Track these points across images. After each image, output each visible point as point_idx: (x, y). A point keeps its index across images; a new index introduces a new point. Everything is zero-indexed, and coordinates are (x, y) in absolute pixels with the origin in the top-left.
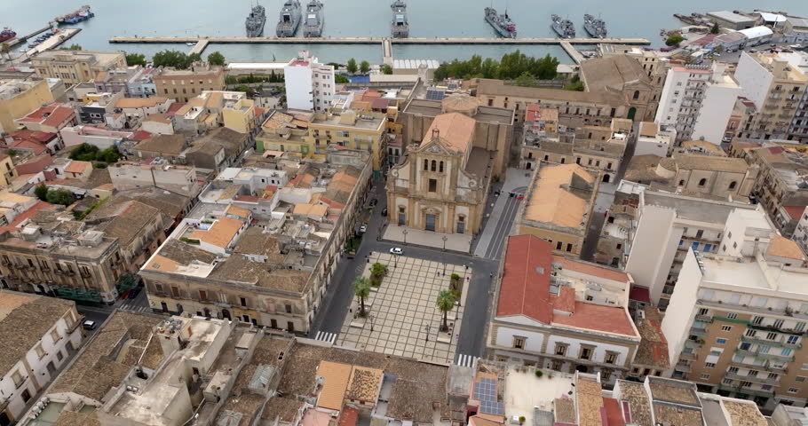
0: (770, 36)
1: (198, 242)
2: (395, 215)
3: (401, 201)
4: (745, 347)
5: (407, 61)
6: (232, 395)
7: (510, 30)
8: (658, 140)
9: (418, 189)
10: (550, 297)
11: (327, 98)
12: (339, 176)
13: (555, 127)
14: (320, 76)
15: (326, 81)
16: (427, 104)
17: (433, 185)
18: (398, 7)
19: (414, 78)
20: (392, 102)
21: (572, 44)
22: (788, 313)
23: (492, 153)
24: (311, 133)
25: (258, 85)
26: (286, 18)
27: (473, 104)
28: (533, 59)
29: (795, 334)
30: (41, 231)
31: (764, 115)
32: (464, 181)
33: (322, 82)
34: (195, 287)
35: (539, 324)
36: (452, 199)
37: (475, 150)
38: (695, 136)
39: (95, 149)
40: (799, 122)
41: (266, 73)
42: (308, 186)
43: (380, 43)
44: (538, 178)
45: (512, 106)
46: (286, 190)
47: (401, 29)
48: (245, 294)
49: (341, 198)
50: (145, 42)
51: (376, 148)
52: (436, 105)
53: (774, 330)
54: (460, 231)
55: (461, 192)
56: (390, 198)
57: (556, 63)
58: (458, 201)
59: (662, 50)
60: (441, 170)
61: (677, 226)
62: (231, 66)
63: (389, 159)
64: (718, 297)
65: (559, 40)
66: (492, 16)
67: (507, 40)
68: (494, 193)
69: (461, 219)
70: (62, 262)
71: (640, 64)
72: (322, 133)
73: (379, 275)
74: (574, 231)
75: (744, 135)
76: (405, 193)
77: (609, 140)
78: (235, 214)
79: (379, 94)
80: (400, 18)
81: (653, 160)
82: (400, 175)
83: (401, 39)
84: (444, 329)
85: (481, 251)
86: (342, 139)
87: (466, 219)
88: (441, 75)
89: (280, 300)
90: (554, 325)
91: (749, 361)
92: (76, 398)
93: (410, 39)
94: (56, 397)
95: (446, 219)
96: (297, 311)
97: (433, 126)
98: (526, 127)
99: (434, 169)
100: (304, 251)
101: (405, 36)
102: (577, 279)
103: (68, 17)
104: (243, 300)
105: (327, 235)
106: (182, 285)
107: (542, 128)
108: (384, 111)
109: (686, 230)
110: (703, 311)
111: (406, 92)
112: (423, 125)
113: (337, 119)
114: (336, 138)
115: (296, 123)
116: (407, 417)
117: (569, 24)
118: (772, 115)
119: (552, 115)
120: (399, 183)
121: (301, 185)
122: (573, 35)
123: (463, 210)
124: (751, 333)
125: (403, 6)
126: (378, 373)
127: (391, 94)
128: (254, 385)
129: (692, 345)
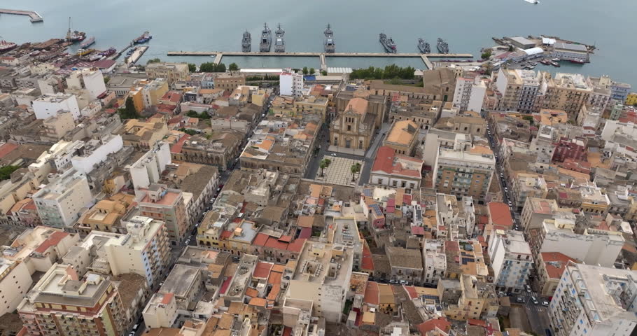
0: (542, 53)
1: (258, 148)
2: (333, 141)
3: (336, 135)
4: (456, 179)
5: (335, 68)
6: (283, 192)
7: (393, 48)
8: (452, 110)
9: (343, 129)
10: (392, 166)
11: (299, 90)
12: (308, 125)
13: (405, 104)
14: (297, 80)
15: (299, 82)
16: (346, 93)
17: (349, 128)
18: (329, 34)
19: (339, 78)
20: (330, 92)
21: (428, 57)
22: (467, 166)
23: (375, 116)
24: (295, 106)
25: (259, 81)
26: (265, 41)
27: (367, 94)
28: (401, 69)
29: (470, 174)
30: (198, 143)
31: (505, 100)
32: (362, 126)
33: (297, 82)
34: (260, 163)
35: (386, 174)
36: (357, 134)
37: (368, 114)
38: (469, 109)
39: (195, 113)
40: (521, 103)
41: (262, 75)
42: (296, 129)
43: (319, 56)
44: (394, 126)
45: (387, 94)
46: (288, 130)
47: (331, 48)
48: (279, 165)
49: (311, 133)
50: (187, 55)
51: (324, 113)
52: (351, 94)
53: (464, 173)
54: (361, 148)
55: (361, 131)
56: (331, 134)
57: (413, 70)
58: (359, 135)
59: (478, 61)
60: (353, 121)
61: (438, 141)
62: (242, 70)
63: (329, 118)
64: (445, 162)
65: (421, 55)
66: (383, 39)
67: (391, 55)
68: (376, 133)
69: (361, 142)
70: (209, 154)
71: (454, 73)
72: (300, 106)
73: (328, 163)
74: (405, 146)
75: (497, 109)
76: (337, 131)
77: (430, 111)
78: (269, 138)
79: (322, 88)
80: (330, 41)
81: (447, 119)
82: (336, 124)
83: (330, 54)
84: (353, 181)
85: (369, 155)
86: (309, 109)
87: (363, 143)
88: (353, 76)
89: (292, 167)
90: (393, 174)
91: (458, 185)
92: (232, 192)
93: (336, 54)
94: (226, 192)
95: (354, 143)
96: (299, 172)
97: (350, 103)
98: (392, 104)
99: (350, 121)
100: (299, 151)
101: (333, 52)
102: (404, 162)
103: (139, 39)
104: (278, 168)
105: (308, 146)
106: (255, 162)
107: (399, 105)
108: (327, 96)
109: (441, 142)
110: (441, 167)
111: (336, 87)
112: (345, 103)
113: (306, 100)
114: (306, 109)
115: (286, 102)
116: (341, 200)
117: (427, 45)
118: (509, 100)
119: (405, 99)
120: (335, 127)
121: (293, 128)
122: (429, 52)
123: (362, 139)
124: (457, 174)
125: (331, 34)
126: (331, 188)
127: (328, 88)
128: (290, 189)
129: (439, 179)
